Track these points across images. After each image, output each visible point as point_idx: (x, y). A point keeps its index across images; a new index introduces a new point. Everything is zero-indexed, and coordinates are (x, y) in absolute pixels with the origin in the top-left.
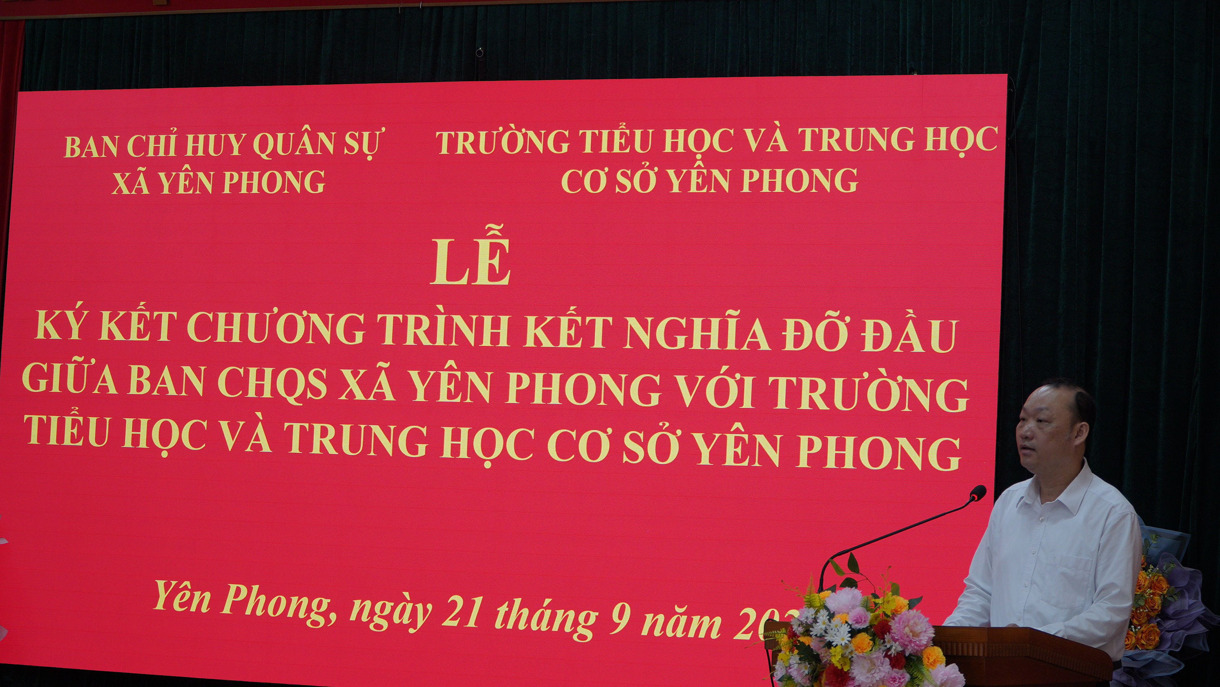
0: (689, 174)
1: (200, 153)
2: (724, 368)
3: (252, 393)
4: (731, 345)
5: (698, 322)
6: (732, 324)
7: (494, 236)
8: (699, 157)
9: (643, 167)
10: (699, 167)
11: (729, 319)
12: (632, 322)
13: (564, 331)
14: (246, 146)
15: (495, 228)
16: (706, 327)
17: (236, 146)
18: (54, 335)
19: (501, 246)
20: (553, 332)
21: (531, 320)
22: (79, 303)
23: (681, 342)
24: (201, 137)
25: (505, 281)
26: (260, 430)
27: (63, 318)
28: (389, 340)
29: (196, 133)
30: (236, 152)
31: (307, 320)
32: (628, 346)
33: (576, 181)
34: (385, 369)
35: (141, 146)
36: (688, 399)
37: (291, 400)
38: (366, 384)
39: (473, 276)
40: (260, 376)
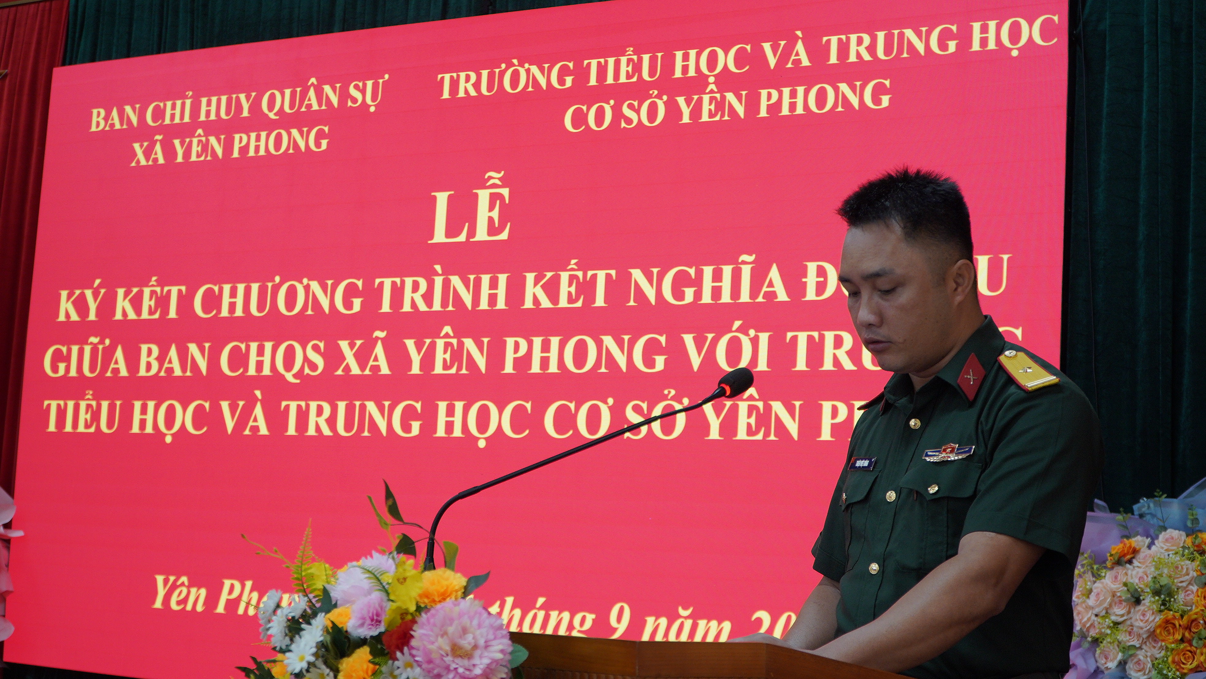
0: (700, 101)
1: (213, 117)
2: (737, 324)
3: (252, 371)
4: (745, 297)
5: (708, 271)
6: (746, 272)
7: (494, 186)
8: (712, 79)
9: (650, 96)
10: (712, 91)
11: (743, 266)
12: (637, 274)
13: (565, 289)
14: (255, 107)
15: (495, 177)
16: (717, 276)
17: (246, 106)
18: (74, 317)
19: (500, 196)
20: (552, 290)
21: (530, 277)
22: (97, 282)
23: (689, 294)
24: (214, 99)
25: (504, 236)
26: (258, 411)
27: (83, 296)
28: (386, 307)
29: (209, 94)
30: (245, 113)
31: (307, 288)
32: (632, 303)
33: (579, 119)
34: (382, 339)
35: (159, 114)
36: (696, 361)
37: (289, 377)
38: (362, 357)
39: (472, 232)
40: (261, 352)
